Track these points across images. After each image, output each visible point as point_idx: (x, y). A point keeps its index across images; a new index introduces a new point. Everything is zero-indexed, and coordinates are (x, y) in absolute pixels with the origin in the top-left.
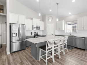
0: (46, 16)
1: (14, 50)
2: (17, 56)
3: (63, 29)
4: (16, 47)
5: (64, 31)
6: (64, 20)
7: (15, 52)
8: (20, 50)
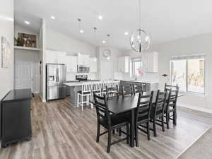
0: (100, 49)
1: (51, 98)
2: (50, 105)
3: (127, 71)
4: (53, 94)
5: (129, 73)
6: (128, 56)
7: (51, 100)
8: (57, 98)
